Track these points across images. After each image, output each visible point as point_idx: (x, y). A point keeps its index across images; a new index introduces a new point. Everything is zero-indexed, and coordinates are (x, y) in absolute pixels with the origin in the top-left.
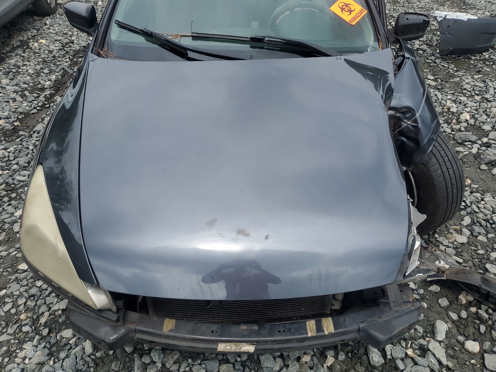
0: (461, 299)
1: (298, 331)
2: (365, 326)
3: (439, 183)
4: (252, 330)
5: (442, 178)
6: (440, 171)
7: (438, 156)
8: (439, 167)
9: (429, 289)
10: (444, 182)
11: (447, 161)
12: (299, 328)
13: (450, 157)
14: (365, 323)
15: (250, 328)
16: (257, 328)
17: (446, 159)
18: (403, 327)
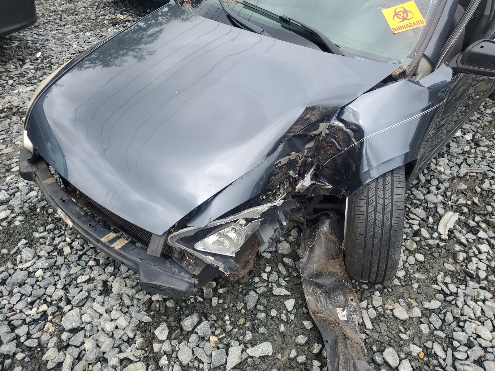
0: (314, 347)
1: (100, 233)
2: (139, 262)
3: (359, 221)
4: (79, 213)
5: (363, 217)
6: (364, 209)
7: (372, 193)
8: (366, 204)
9: (303, 322)
10: (364, 223)
11: (381, 203)
12: (103, 232)
13: (388, 201)
14: (141, 261)
15: (80, 211)
16: (83, 214)
17: (381, 201)
18: (163, 285)
